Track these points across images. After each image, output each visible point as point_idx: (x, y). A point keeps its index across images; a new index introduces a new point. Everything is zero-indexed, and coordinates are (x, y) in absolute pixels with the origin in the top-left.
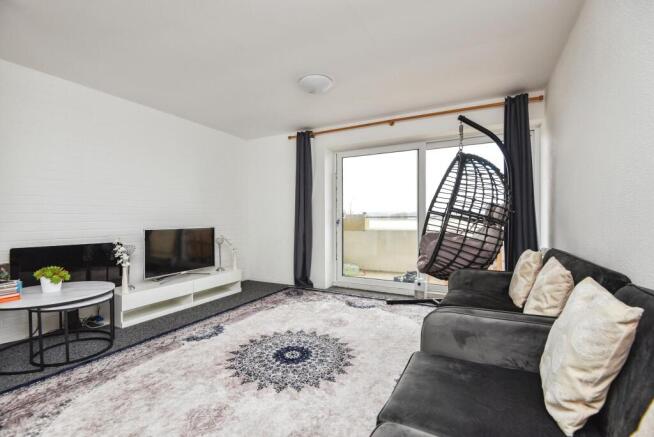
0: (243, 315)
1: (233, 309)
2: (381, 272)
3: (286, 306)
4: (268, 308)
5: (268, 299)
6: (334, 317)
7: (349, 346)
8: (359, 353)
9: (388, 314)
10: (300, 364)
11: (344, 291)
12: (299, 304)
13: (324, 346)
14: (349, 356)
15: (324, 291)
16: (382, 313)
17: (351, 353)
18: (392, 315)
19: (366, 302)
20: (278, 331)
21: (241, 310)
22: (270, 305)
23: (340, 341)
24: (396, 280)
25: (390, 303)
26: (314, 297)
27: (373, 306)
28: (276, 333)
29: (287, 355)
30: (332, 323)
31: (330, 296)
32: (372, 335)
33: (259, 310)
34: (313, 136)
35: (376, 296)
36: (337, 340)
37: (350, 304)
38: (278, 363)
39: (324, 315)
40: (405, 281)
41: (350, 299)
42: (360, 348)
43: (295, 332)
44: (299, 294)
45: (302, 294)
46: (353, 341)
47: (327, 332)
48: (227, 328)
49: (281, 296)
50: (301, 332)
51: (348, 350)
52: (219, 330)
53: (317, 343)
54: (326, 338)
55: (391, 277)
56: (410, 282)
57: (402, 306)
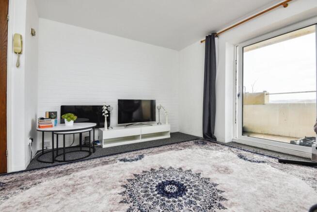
0: (160, 151)
1: (157, 147)
2: (279, 136)
3: (190, 150)
4: (178, 149)
5: (182, 144)
6: (223, 164)
7: (224, 195)
8: (232, 204)
9: (278, 171)
10: (171, 200)
11: (240, 146)
12: (200, 150)
13: (201, 188)
14: (220, 205)
15: (223, 144)
16: (271, 169)
17: (223, 203)
18: (283, 173)
19: (257, 157)
20: (173, 167)
21: (160, 148)
22: (180, 148)
23: (218, 188)
24: (292, 143)
25: (281, 161)
26: (214, 147)
27: (263, 162)
28: (171, 168)
29: (167, 188)
30: (218, 169)
31: (226, 148)
32: (253, 190)
33: (171, 149)
34: (217, 36)
35: (269, 154)
36: (215, 185)
37: (241, 157)
38: (156, 193)
39: (215, 161)
40: (300, 144)
41: (243, 153)
42: (235, 200)
43: (184, 170)
44: (204, 144)
45: (206, 144)
46: (231, 191)
47: (209, 176)
48: (146, 157)
49: (191, 143)
50: (190, 171)
51: (221, 199)
52: (141, 157)
53: (197, 184)
54: (206, 181)
55: (288, 141)
56: (307, 146)
57: (295, 167)
